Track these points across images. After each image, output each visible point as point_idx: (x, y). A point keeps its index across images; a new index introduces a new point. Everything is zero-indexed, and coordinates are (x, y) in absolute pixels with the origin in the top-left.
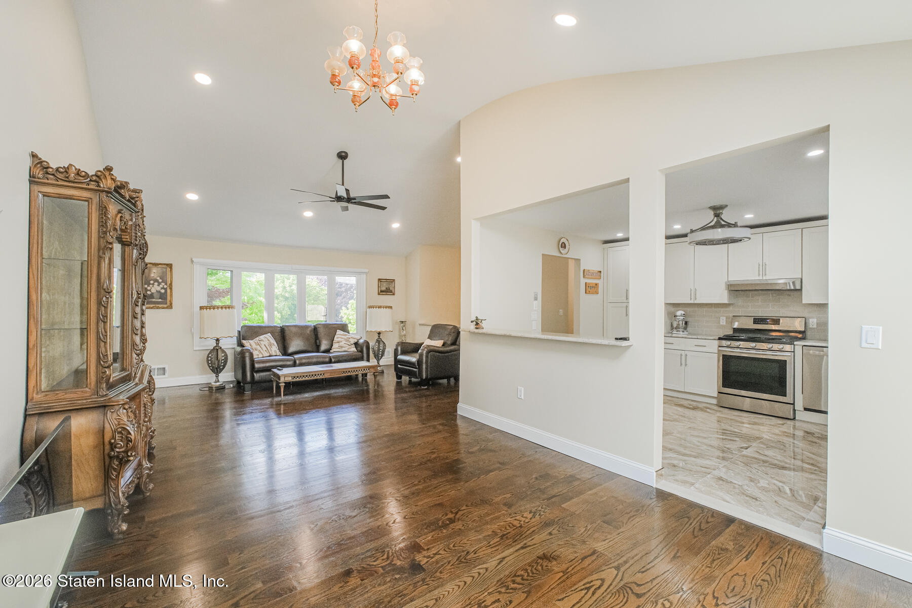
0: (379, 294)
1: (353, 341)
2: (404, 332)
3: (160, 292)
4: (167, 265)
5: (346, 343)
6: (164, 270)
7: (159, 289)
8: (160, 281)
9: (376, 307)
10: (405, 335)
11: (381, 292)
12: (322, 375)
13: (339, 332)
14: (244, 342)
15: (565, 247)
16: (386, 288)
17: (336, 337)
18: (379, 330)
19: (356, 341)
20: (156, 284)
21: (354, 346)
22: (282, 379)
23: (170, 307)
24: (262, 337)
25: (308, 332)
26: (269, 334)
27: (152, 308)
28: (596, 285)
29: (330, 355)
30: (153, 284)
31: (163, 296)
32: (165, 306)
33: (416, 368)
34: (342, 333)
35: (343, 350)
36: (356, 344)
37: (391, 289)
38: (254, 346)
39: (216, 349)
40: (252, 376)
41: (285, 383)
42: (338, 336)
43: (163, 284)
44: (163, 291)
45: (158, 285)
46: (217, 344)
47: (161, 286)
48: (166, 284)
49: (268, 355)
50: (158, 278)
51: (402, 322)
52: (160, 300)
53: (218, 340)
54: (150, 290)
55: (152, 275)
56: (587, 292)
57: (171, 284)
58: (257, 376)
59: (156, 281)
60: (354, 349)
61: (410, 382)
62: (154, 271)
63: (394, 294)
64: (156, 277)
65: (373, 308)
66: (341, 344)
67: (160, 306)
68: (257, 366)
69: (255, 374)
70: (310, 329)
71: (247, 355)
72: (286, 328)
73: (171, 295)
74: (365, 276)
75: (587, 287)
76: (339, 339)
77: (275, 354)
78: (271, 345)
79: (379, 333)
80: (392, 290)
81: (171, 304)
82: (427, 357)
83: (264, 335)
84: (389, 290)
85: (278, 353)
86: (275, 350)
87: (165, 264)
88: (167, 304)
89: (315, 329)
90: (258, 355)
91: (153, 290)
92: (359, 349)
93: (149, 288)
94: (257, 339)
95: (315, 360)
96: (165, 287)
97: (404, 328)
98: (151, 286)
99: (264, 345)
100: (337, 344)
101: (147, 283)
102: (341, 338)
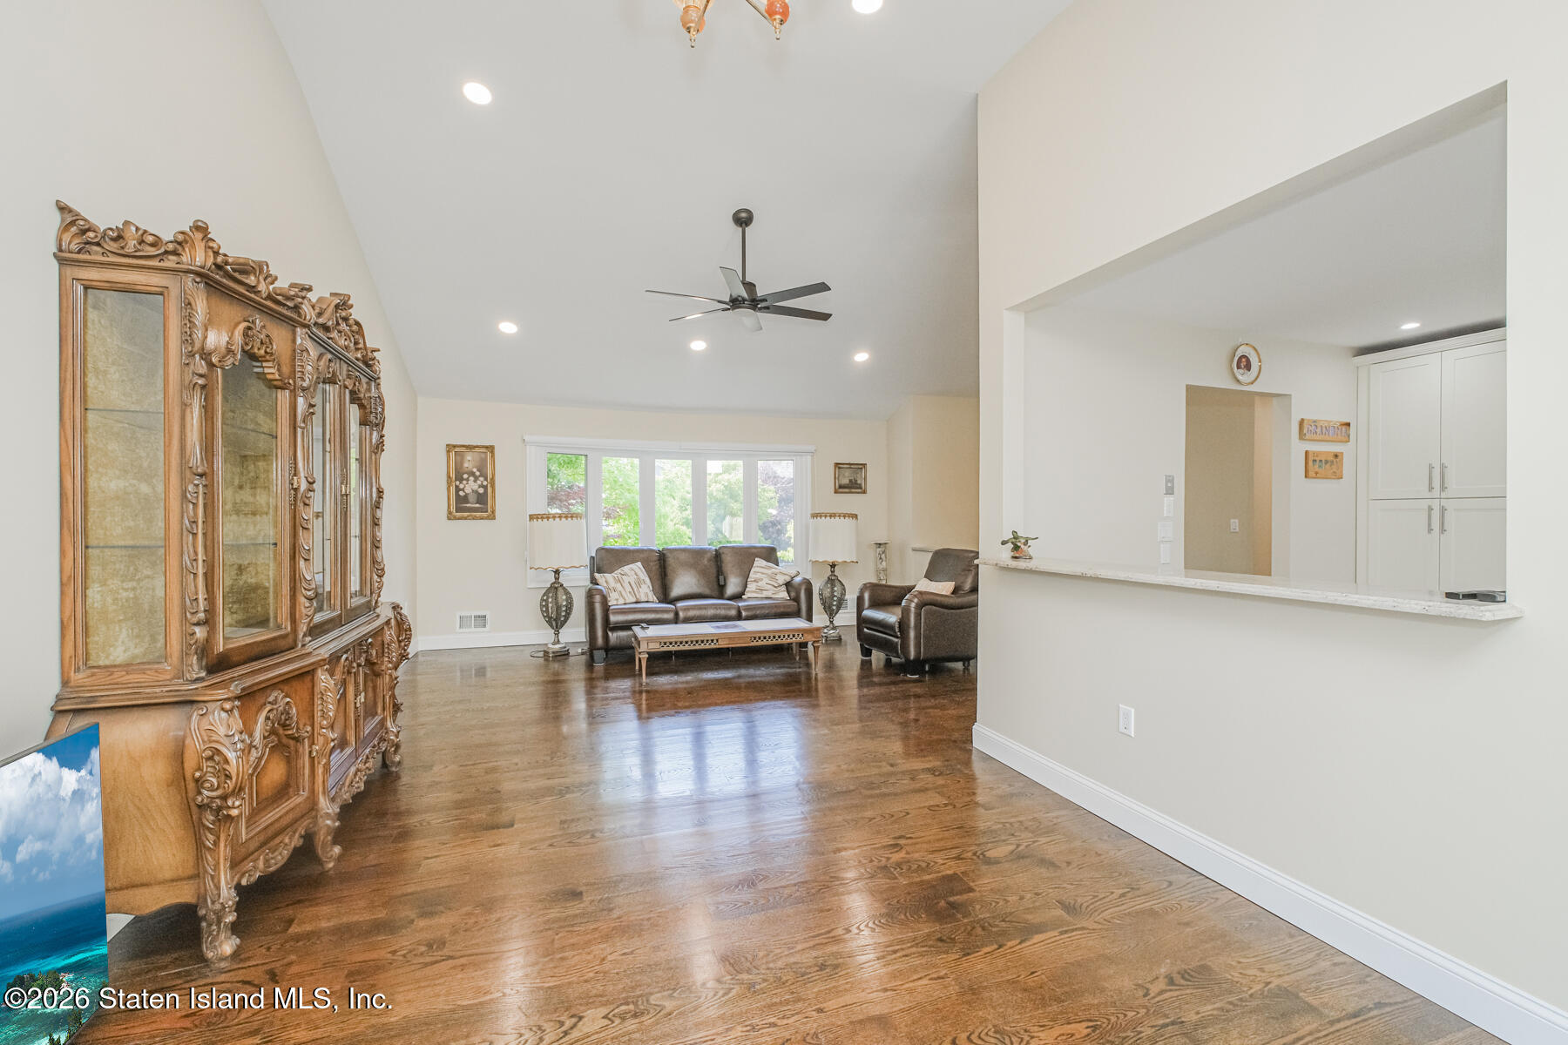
0: (836, 492)
1: (782, 579)
2: (884, 563)
3: (476, 492)
4: (487, 447)
5: (771, 582)
6: (483, 456)
7: (475, 487)
8: (478, 473)
9: (826, 516)
10: (885, 570)
11: (841, 488)
12: (715, 642)
13: (759, 562)
14: (597, 575)
15: (1248, 367)
16: (850, 481)
17: (753, 570)
18: (830, 560)
19: (788, 579)
20: (472, 478)
21: (784, 588)
22: (644, 647)
23: (492, 517)
24: (626, 569)
25: (705, 562)
26: (639, 564)
27: (466, 518)
28: (1336, 456)
29: (740, 604)
30: (467, 480)
31: (482, 499)
32: (485, 514)
33: (897, 637)
34: (764, 563)
35: (764, 596)
36: (788, 585)
37: (859, 482)
38: (612, 584)
39: (556, 587)
40: (606, 637)
41: (648, 653)
42: (758, 569)
43: (482, 479)
44: (481, 491)
45: (475, 481)
46: (557, 579)
47: (479, 482)
48: (486, 479)
49: (634, 600)
50: (475, 470)
51: (880, 544)
52: (477, 505)
53: (557, 572)
54: (463, 490)
55: (466, 465)
56: (1311, 473)
57: (493, 479)
58: (614, 637)
59: (472, 474)
60: (784, 595)
61: (888, 661)
62: (469, 458)
63: (864, 492)
64: (470, 467)
65: (821, 517)
66: (760, 584)
67: (478, 514)
68: (613, 618)
69: (610, 634)
70: (709, 555)
71: (598, 598)
72: (669, 555)
73: (494, 497)
74: (809, 457)
75: (1310, 463)
76: (758, 576)
77: (647, 600)
78: (639, 583)
79: (833, 566)
80: (860, 485)
81: (493, 512)
83: (631, 566)
84: (856, 484)
85: (652, 597)
86: (646, 592)
87: (483, 447)
88: (487, 512)
89: (718, 556)
90: (617, 600)
91: (468, 490)
92: (793, 594)
93: (461, 486)
94: (619, 571)
95: (711, 612)
96: (485, 483)
97: (883, 556)
98: (465, 482)
99: (629, 583)
100: (755, 584)
101: (460, 478)
102: (763, 573)
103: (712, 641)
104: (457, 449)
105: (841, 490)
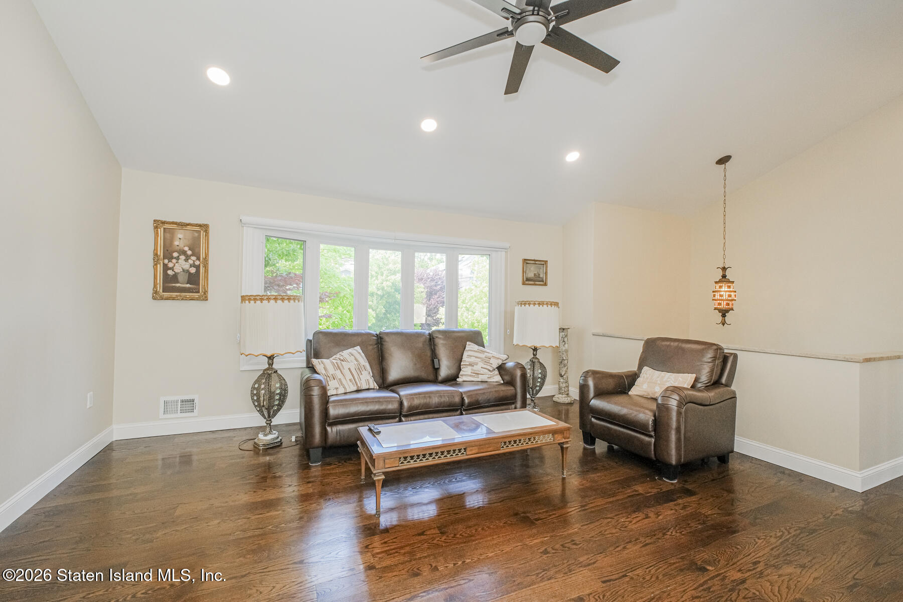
0: (524, 284)
1: (496, 363)
2: (566, 345)
3: (188, 271)
4: (200, 226)
5: (485, 366)
6: (196, 235)
7: (186, 266)
8: (189, 252)
10: (566, 351)
11: (527, 281)
12: (463, 451)
13: (470, 346)
14: (315, 362)
16: (535, 275)
17: (465, 354)
18: (530, 344)
19: (500, 362)
20: (183, 257)
21: (496, 372)
22: (379, 464)
23: (205, 298)
24: (346, 353)
25: (420, 345)
26: (358, 348)
27: (173, 299)
29: (461, 390)
30: (178, 258)
31: (194, 279)
32: (196, 295)
33: (651, 436)
34: (476, 347)
35: (480, 380)
36: (501, 368)
37: (541, 276)
38: (331, 370)
39: (269, 374)
40: (324, 433)
41: (384, 473)
42: (470, 353)
43: (194, 258)
44: (193, 270)
45: (186, 260)
46: (271, 364)
47: (191, 262)
48: (198, 259)
49: (355, 388)
50: (186, 249)
51: (564, 329)
52: (188, 285)
53: (271, 358)
54: (172, 269)
55: (176, 243)
57: (206, 259)
58: (333, 431)
59: (184, 253)
60: (497, 378)
62: (180, 236)
63: (545, 284)
64: (181, 246)
66: (475, 368)
67: (188, 295)
68: (333, 411)
69: (329, 429)
70: (422, 339)
71: (316, 392)
72: (386, 338)
73: (206, 277)
74: (504, 253)
76: (472, 360)
77: (367, 387)
78: (360, 369)
79: (535, 349)
80: (542, 278)
81: (205, 292)
82: (679, 413)
83: (350, 350)
84: (539, 277)
85: (373, 384)
86: (367, 379)
87: (197, 225)
88: (199, 293)
89: (431, 340)
90: (337, 389)
91: (178, 269)
92: (507, 378)
93: (170, 265)
94: (338, 356)
96: (197, 263)
97: (566, 340)
98: (174, 261)
99: (349, 369)
100: (470, 368)
101: (168, 255)
102: (476, 357)
103: (460, 450)
104: (166, 226)
105: (527, 282)
